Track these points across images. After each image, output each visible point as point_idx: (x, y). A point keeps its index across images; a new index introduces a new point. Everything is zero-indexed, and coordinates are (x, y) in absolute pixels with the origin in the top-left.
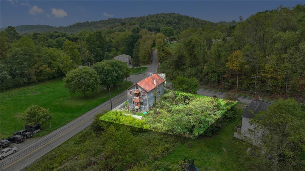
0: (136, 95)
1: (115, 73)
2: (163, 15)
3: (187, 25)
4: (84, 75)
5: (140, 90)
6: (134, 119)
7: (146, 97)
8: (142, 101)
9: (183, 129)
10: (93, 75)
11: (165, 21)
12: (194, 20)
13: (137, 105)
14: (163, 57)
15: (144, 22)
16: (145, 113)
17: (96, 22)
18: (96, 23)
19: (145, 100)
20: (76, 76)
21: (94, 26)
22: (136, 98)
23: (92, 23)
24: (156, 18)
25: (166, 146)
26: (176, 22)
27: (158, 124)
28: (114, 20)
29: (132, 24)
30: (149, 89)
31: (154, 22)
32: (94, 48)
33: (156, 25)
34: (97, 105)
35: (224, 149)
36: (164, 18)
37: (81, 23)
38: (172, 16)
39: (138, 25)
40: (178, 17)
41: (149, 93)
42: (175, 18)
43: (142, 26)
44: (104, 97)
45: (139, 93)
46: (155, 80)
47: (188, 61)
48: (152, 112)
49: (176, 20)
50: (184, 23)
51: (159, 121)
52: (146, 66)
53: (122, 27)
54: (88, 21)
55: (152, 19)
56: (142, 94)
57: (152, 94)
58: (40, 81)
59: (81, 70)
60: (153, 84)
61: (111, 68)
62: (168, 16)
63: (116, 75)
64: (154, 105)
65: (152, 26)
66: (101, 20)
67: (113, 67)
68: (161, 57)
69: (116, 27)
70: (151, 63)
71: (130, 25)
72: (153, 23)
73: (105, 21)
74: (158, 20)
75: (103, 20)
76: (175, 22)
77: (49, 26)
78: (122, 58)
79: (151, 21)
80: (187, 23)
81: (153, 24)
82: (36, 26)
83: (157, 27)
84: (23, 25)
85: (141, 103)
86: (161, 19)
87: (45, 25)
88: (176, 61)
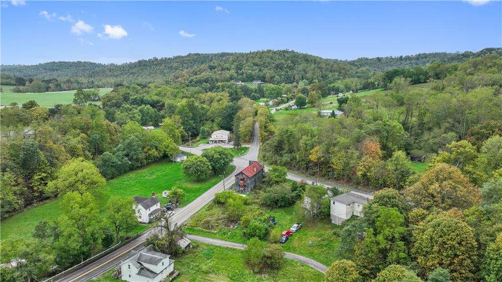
0: (242, 180)
1: (222, 160)
2: (270, 54)
3: (304, 71)
4: (199, 163)
5: (244, 176)
6: (241, 196)
7: (249, 181)
8: (246, 184)
9: (271, 202)
10: (206, 163)
11: (273, 63)
12: (315, 64)
13: (242, 187)
14: (265, 136)
15: (242, 66)
16: (247, 193)
17: (169, 59)
18: (169, 61)
19: (248, 184)
20: (193, 164)
21: (166, 66)
22: (241, 182)
23: (162, 60)
24: (260, 60)
25: (261, 211)
26: (289, 65)
27: (257, 200)
28: (196, 57)
29: (225, 69)
30: (251, 175)
31: (257, 65)
32: (187, 121)
33: (260, 71)
34: (210, 187)
35: (294, 213)
36: (272, 58)
37: (145, 61)
38: (284, 56)
39: (233, 71)
40: (292, 58)
41: (251, 178)
42: (288, 59)
43: (240, 72)
44: (214, 181)
45: (244, 179)
46: (255, 169)
47: (286, 147)
48: (253, 192)
49: (289, 62)
50: (301, 67)
51: (258, 198)
52: (247, 146)
53: (211, 74)
54: (155, 58)
55: (253, 62)
56: (245, 179)
57: (253, 179)
58: (148, 164)
59: (197, 159)
60: (254, 171)
61: (219, 156)
62: (278, 56)
63: (223, 162)
64: (255, 187)
65: (253, 73)
66: (175, 56)
67: (220, 155)
68: (263, 137)
69: (202, 72)
70: (252, 142)
71: (223, 69)
72: (257, 67)
73: (183, 57)
74: (262, 63)
75: (179, 56)
76: (287, 66)
77: (95, 63)
78: (221, 135)
79: (252, 65)
80: (304, 68)
81: (256, 70)
82: (74, 63)
83: (261, 74)
84: (54, 62)
85: (245, 186)
86: (268, 60)
87: (88, 62)
88: (275, 146)
